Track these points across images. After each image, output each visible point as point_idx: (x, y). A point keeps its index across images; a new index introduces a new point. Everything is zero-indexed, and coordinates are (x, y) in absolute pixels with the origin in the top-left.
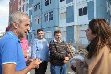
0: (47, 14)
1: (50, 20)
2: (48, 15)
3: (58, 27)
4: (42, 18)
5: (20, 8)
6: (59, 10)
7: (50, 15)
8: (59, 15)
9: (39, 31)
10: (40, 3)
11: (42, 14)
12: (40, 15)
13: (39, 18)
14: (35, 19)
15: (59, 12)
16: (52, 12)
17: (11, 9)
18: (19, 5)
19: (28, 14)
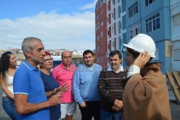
0: (150, 19)
1: (154, 29)
2: (152, 21)
3: (170, 40)
4: (141, 27)
5: (110, 15)
6: (170, 10)
7: (154, 21)
8: (172, 18)
9: (86, 54)
10: (137, 3)
11: (141, 20)
12: (138, 23)
13: (137, 27)
14: (132, 29)
15: (170, 13)
16: (158, 15)
17: (98, 18)
18: (107, 10)
19: (121, 22)
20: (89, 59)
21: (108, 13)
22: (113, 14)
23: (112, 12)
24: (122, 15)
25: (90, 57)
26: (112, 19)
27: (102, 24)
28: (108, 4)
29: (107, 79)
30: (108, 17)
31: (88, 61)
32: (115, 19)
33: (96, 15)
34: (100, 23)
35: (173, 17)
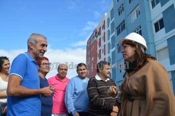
5: (100, 51)
15: (155, 48)
18: (98, 47)
19: (111, 57)
20: (83, 71)
21: (99, 49)
22: (103, 50)
23: (102, 48)
24: (112, 50)
25: (84, 69)
26: (102, 55)
27: (93, 59)
28: (98, 41)
29: (101, 87)
30: (98, 53)
31: (82, 73)
32: (105, 54)
33: (87, 51)
34: (91, 59)
35: (158, 52)
